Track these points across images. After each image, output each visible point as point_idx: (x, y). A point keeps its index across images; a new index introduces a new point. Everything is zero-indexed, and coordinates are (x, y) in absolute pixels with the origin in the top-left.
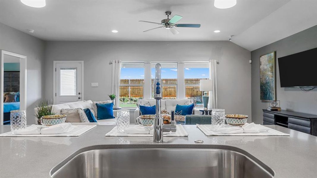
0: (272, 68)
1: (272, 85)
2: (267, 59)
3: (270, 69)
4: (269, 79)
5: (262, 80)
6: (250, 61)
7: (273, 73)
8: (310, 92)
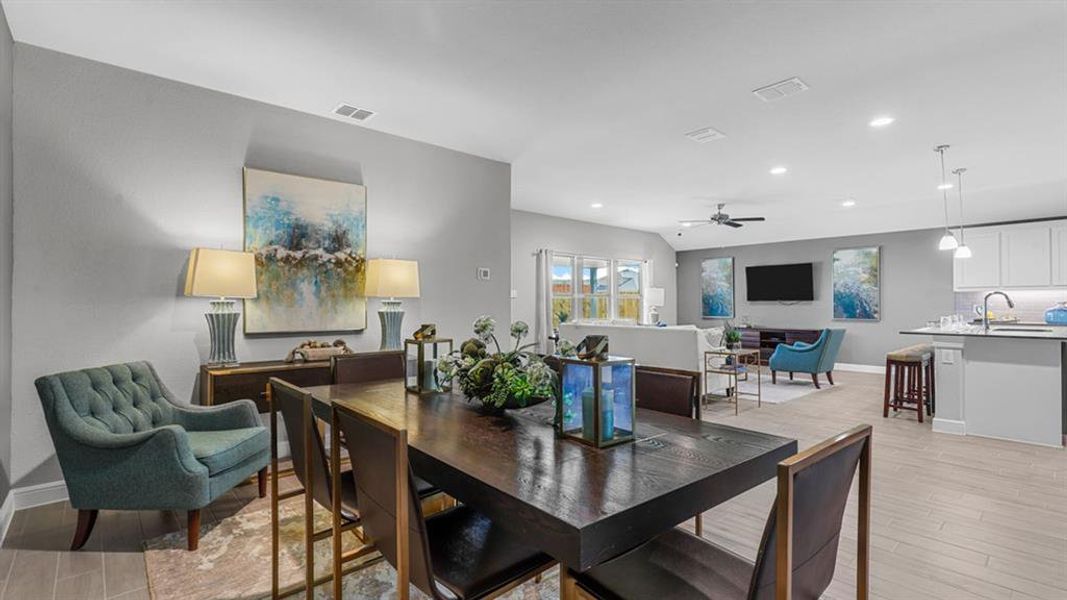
0: (727, 277)
2: (717, 265)
3: (723, 278)
5: (706, 291)
6: (676, 265)
7: (729, 282)
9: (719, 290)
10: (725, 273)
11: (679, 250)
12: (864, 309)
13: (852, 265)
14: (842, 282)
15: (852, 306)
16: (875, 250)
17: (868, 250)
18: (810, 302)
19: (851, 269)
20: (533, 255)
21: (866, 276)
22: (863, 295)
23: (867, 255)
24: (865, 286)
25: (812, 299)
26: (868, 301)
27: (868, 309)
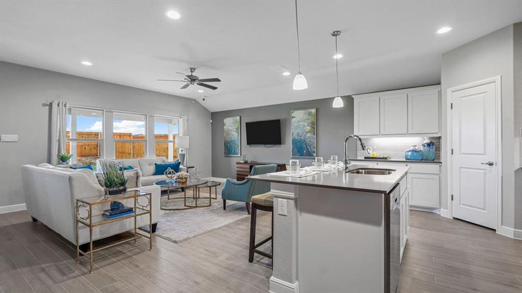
0: (237, 129)
1: (237, 143)
2: (232, 121)
3: (235, 130)
4: (234, 138)
5: (226, 139)
6: (211, 121)
7: (238, 133)
8: (271, 148)
9: (233, 137)
10: (236, 127)
11: (212, 111)
12: (308, 151)
13: (302, 121)
14: (296, 132)
15: (301, 148)
16: (314, 111)
17: (310, 110)
18: (280, 145)
19: (300, 123)
20: (46, 105)
21: (309, 128)
22: (308, 141)
23: (310, 114)
24: (309, 135)
25: (280, 144)
26: (310, 144)
27: (310, 150)
